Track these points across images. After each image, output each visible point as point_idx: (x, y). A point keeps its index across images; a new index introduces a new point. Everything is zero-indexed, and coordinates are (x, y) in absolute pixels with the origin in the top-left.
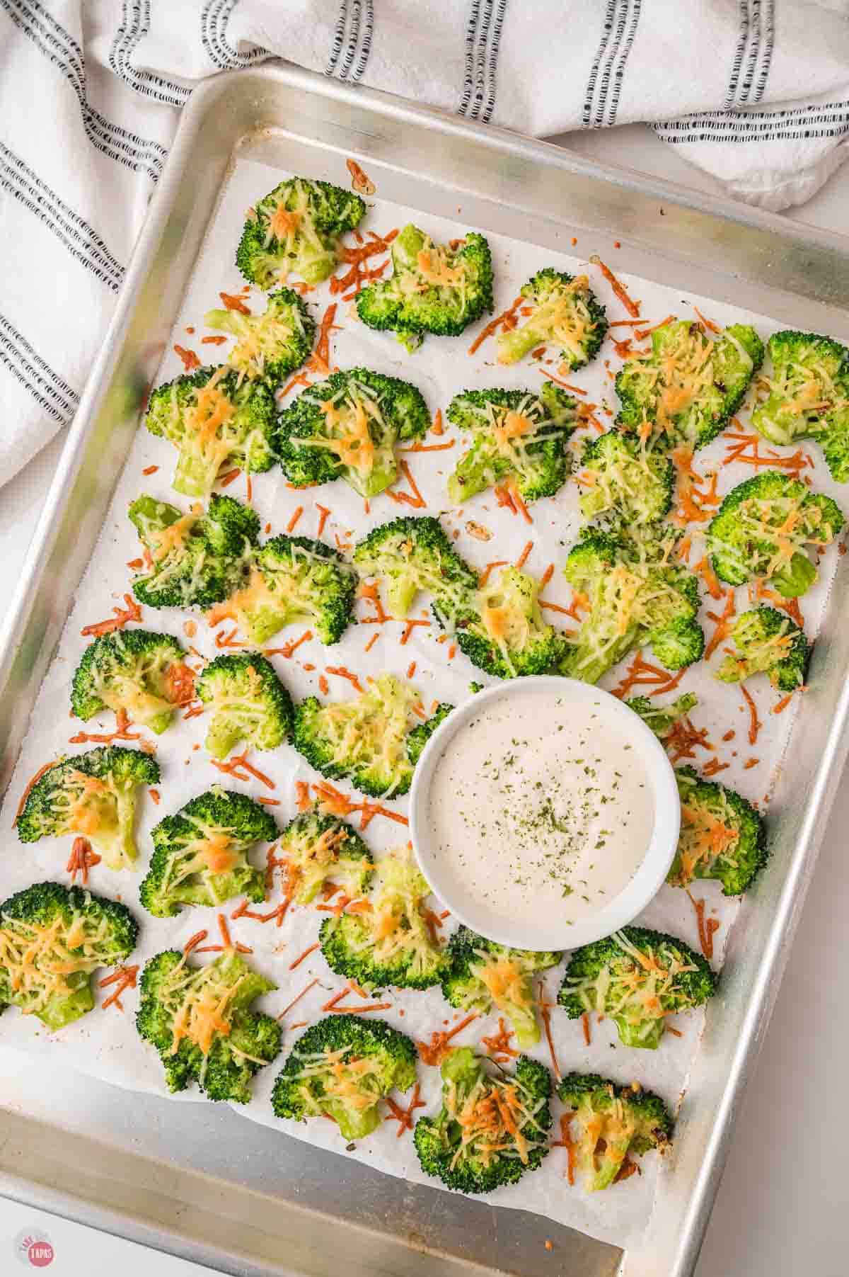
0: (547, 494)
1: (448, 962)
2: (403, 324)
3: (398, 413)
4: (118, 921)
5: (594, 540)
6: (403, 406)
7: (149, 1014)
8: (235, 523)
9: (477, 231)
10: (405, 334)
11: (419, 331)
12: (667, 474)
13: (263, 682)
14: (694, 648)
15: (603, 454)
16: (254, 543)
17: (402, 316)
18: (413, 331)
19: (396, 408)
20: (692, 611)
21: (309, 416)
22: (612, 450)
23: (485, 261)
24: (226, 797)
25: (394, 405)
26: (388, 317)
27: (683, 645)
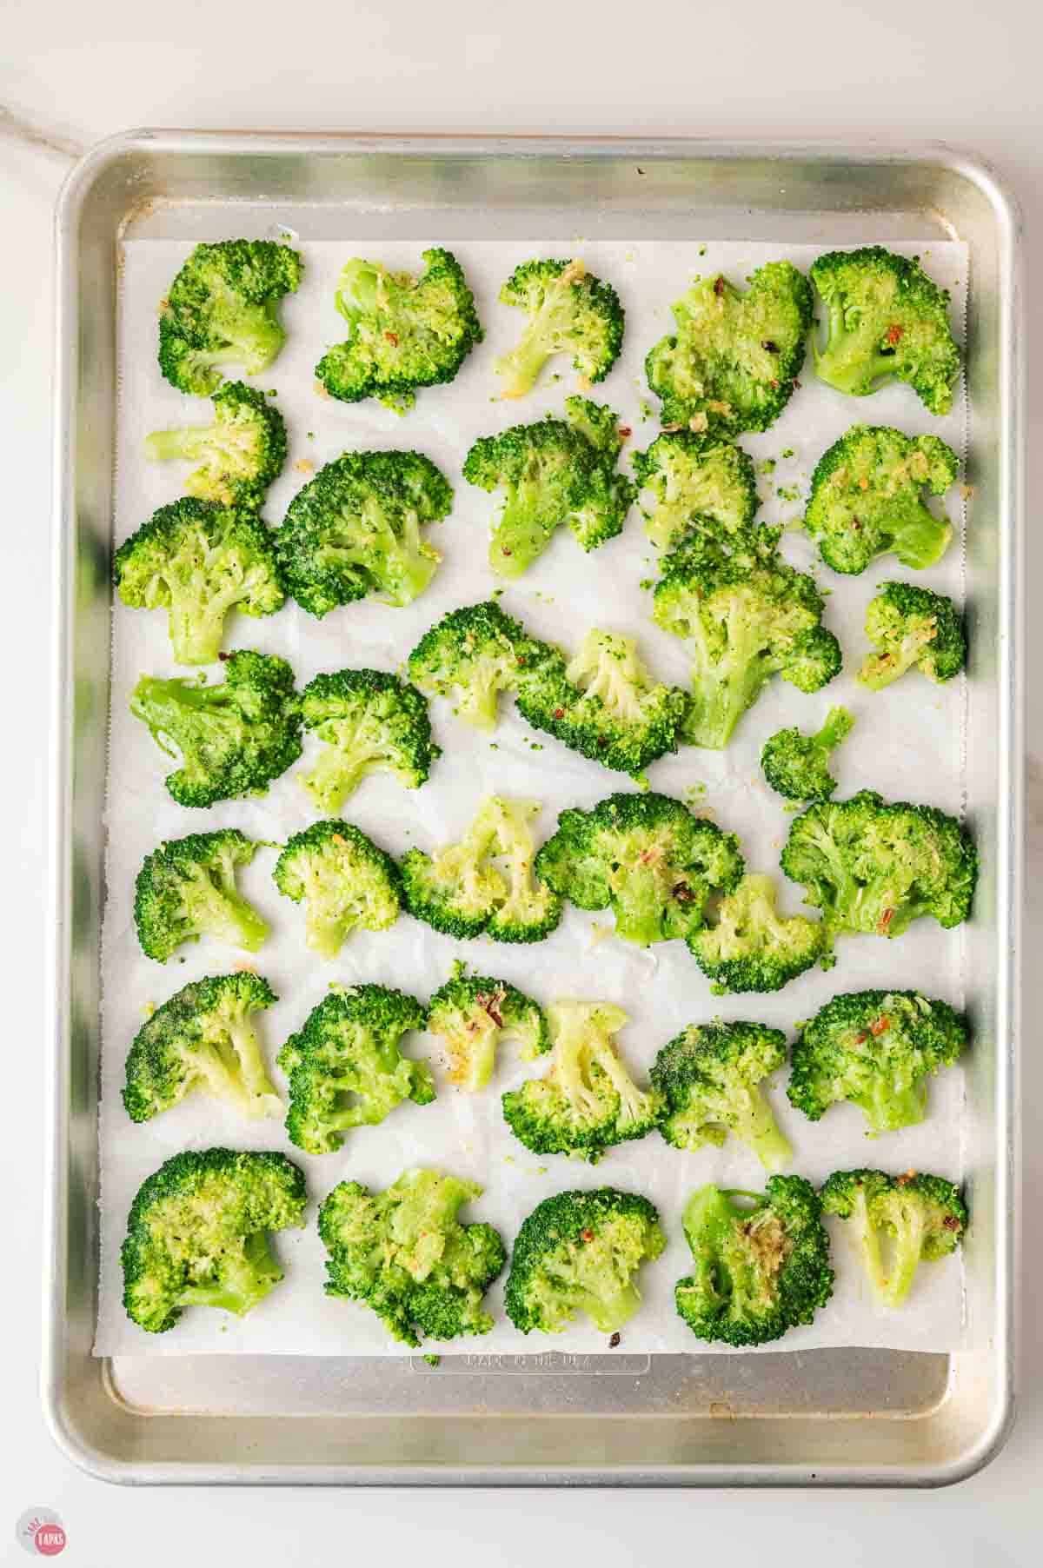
0: (612, 535)
1: (662, 1101)
2: (383, 387)
3: (411, 491)
4: (278, 1168)
5: (679, 570)
6: (415, 482)
7: (343, 1261)
8: (265, 679)
9: (436, 245)
10: (390, 398)
11: (405, 388)
12: (740, 467)
13: (356, 848)
14: (829, 660)
15: (660, 467)
16: (292, 694)
17: (381, 378)
18: (398, 391)
19: (407, 487)
20: (815, 619)
21: (309, 528)
22: (670, 458)
23: (458, 282)
24: (354, 993)
25: (405, 483)
26: (366, 384)
27: (816, 659)
